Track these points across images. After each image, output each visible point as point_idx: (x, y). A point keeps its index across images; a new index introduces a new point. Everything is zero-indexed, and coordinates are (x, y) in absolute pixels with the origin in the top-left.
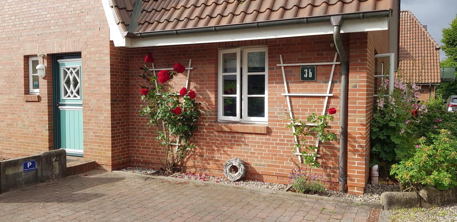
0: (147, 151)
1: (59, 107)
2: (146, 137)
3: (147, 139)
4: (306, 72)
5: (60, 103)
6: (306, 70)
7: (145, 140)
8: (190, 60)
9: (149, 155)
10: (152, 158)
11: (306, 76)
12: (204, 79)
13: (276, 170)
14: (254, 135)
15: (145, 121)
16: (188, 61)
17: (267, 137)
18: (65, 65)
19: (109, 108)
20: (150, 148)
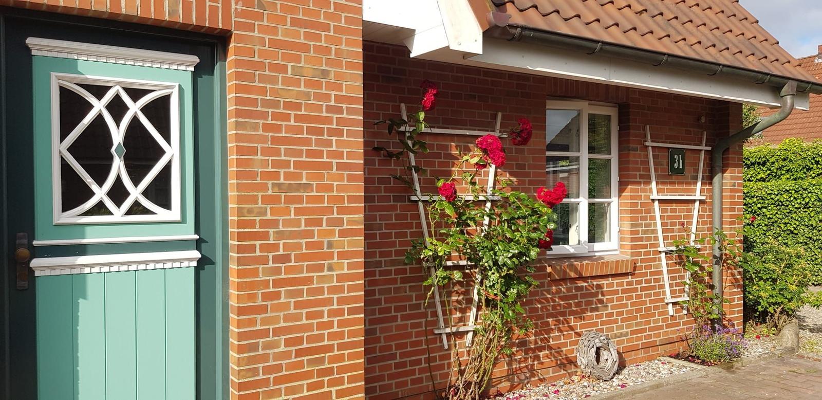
0: (382, 369)
1: (35, 263)
2: (378, 326)
3: (383, 330)
4: (676, 159)
5: (35, 243)
6: (676, 157)
7: (378, 334)
8: (500, 115)
9: (391, 377)
10: (398, 385)
11: (676, 165)
12: (527, 163)
13: (640, 339)
14: (610, 279)
15: (377, 277)
16: (495, 117)
17: (629, 278)
18: (79, 69)
19: (358, 243)
20: (393, 357)
